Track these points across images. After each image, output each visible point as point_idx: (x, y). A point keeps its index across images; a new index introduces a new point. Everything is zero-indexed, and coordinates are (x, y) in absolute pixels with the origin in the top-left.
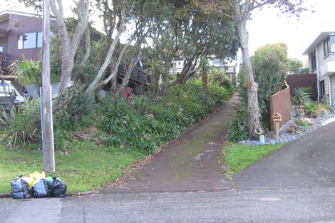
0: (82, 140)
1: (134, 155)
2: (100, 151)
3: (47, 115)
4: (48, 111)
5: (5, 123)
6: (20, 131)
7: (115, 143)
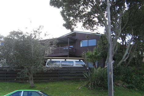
0: (118, 86)
1: (140, 93)
2: (127, 91)
3: (110, 75)
4: (111, 73)
5: (87, 78)
6: (94, 81)
7: (132, 88)
